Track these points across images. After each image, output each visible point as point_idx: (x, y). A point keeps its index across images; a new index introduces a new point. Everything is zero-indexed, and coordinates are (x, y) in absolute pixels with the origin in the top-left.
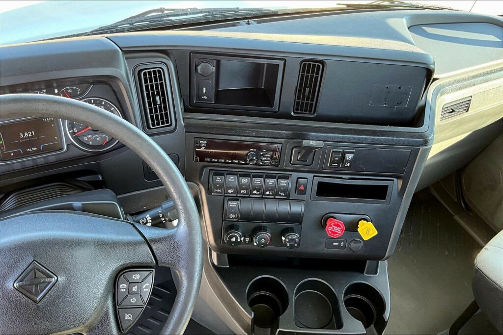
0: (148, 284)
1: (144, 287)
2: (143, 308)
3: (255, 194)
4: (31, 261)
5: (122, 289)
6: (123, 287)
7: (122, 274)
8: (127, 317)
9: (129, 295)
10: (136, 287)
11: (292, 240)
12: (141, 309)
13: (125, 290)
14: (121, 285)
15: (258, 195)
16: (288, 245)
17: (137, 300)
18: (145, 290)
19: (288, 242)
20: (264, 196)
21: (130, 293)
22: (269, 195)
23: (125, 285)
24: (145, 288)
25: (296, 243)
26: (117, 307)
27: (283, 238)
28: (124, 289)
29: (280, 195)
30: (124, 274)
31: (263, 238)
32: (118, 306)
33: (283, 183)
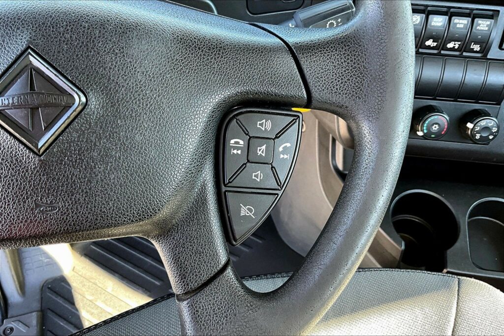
0: (288, 145)
1: (281, 149)
2: (277, 194)
3: (429, 47)
4: (21, 48)
5: (235, 148)
6: (236, 144)
7: (234, 117)
8: (244, 211)
9: (248, 164)
10: (264, 147)
11: (486, 128)
12: (272, 198)
13: (239, 152)
14: (232, 141)
15: (433, 48)
16: (478, 136)
17: (266, 176)
18: (282, 156)
19: (478, 132)
20: (442, 52)
21: (250, 159)
22: (453, 49)
23: (241, 142)
24: (283, 153)
25: (492, 134)
26: (224, 189)
27: (470, 125)
28: (238, 149)
29: (472, 51)
30: (238, 117)
31: (436, 124)
32: (225, 185)
33: (483, 25)
